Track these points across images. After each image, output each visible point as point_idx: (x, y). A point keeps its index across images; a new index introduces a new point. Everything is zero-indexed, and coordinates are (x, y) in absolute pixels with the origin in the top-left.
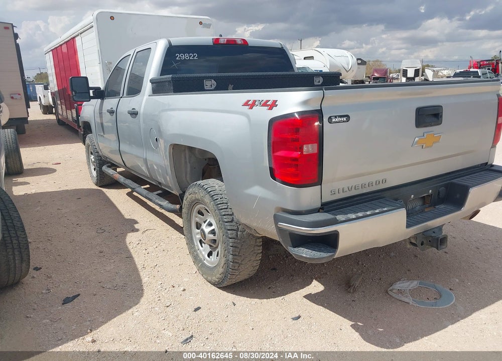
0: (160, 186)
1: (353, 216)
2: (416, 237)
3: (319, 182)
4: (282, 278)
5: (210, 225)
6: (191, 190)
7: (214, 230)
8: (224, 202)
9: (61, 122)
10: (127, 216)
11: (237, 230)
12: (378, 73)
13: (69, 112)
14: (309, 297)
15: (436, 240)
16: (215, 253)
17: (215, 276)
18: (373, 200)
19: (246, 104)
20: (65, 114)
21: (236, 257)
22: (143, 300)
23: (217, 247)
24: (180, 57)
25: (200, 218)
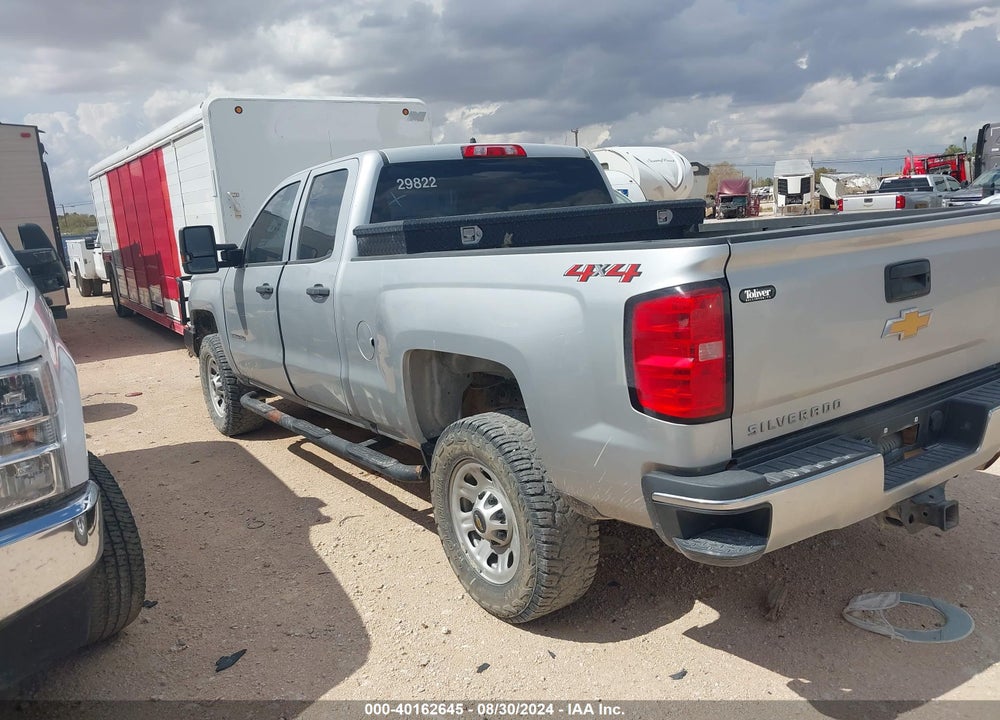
0: (373, 430)
1: (793, 473)
2: (898, 507)
3: (728, 413)
4: (633, 601)
5: (494, 501)
6: (451, 436)
7: (500, 511)
8: (524, 456)
9: (124, 311)
10: (301, 493)
11: (553, 510)
12: (730, 189)
13: (143, 291)
14: (693, 633)
15: (936, 512)
16: (503, 558)
17: (510, 601)
18: (819, 441)
19: (573, 272)
20: (133, 294)
21: (554, 563)
22: (372, 656)
23: (508, 545)
24: (404, 185)
25: (468, 489)
